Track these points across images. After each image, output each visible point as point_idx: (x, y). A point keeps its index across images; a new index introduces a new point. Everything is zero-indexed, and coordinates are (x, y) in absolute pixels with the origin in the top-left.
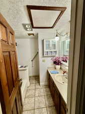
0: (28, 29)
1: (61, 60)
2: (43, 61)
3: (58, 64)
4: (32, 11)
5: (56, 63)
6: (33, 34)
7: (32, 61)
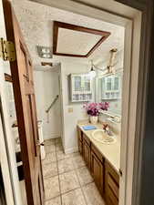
0: (45, 56)
1: (98, 107)
2: (70, 111)
3: (95, 115)
4: (60, 29)
5: (91, 112)
6: (51, 65)
7: (47, 112)
